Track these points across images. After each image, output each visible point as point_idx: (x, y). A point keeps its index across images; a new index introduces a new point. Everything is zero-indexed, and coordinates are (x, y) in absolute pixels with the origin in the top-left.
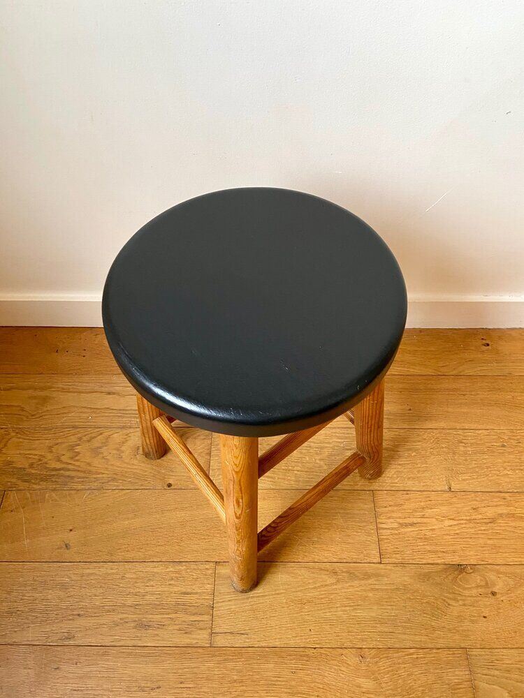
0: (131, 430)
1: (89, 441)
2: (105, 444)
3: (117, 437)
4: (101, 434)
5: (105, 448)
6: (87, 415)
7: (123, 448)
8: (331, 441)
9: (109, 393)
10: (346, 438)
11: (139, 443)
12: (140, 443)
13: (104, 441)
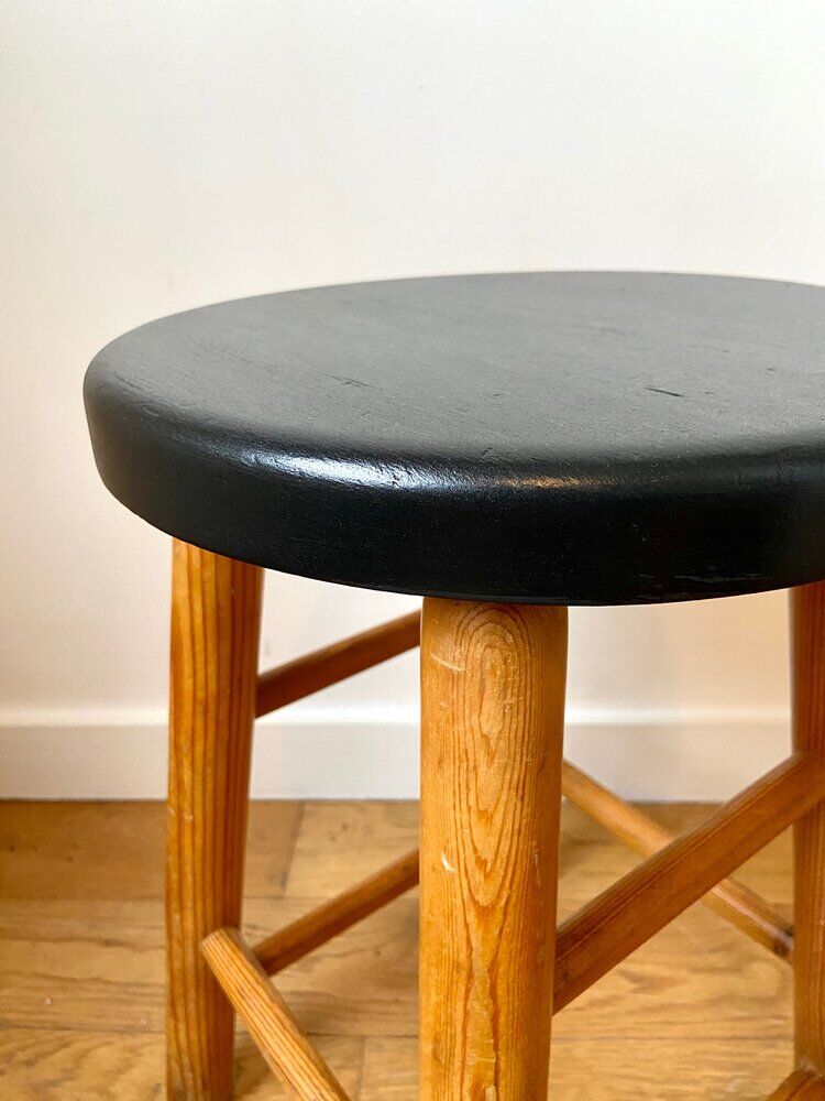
0: (146, 1038)
1: (29, 1063)
2: (69, 1074)
3: (107, 1055)
4: (65, 1045)
5: (68, 1084)
6: (41, 995)
7: (116, 1088)
8: (697, 1075)
9: (108, 943)
10: (741, 1067)
11: (161, 1075)
12: (163, 1073)
13: (68, 1065)
